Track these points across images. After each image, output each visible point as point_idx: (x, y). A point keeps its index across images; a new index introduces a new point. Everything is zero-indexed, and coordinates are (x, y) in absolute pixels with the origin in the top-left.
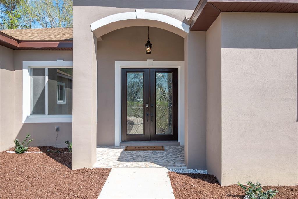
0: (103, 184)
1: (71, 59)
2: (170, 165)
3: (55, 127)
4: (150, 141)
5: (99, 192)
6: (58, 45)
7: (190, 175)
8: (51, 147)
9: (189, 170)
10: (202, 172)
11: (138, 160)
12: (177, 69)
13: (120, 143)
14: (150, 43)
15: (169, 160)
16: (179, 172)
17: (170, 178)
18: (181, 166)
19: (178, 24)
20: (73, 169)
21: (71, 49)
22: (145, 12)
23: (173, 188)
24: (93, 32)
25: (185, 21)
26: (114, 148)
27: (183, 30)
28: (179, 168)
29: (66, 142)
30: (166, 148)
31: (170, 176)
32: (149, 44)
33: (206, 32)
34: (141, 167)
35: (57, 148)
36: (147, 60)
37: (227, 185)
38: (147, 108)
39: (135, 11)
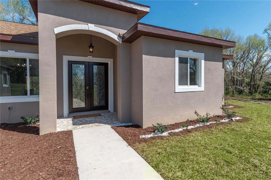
0: (72, 139)
1: (37, 52)
2: (110, 123)
3: (8, 107)
4: (90, 111)
5: (73, 143)
6: (12, 39)
7: (124, 126)
8: (3, 123)
9: (122, 124)
10: (129, 124)
11: (88, 123)
12: (108, 64)
13: (68, 114)
14: (93, 45)
15: (108, 121)
16: (116, 126)
17: (114, 130)
18: (117, 123)
19: (115, 37)
20: (41, 134)
21: (37, 44)
22: (94, 26)
23: (118, 134)
24: (56, 34)
25: (119, 36)
26: (64, 118)
27: (118, 41)
28: (116, 124)
29: (21, 118)
30: (102, 114)
31: (113, 128)
32: (91, 46)
33: (131, 44)
34: (92, 127)
35: (10, 124)
36: (88, 56)
37: (145, 128)
38: (88, 89)
39: (88, 25)
